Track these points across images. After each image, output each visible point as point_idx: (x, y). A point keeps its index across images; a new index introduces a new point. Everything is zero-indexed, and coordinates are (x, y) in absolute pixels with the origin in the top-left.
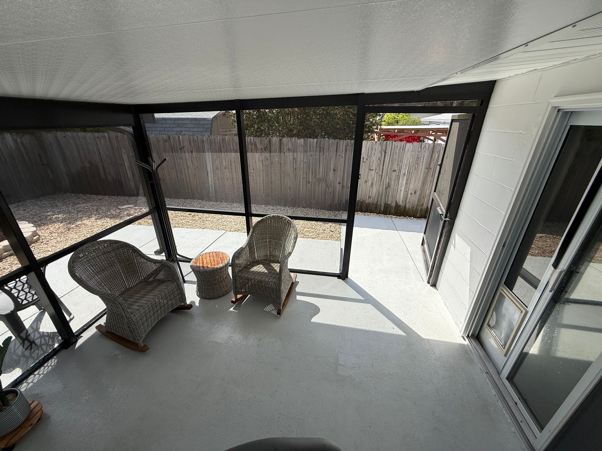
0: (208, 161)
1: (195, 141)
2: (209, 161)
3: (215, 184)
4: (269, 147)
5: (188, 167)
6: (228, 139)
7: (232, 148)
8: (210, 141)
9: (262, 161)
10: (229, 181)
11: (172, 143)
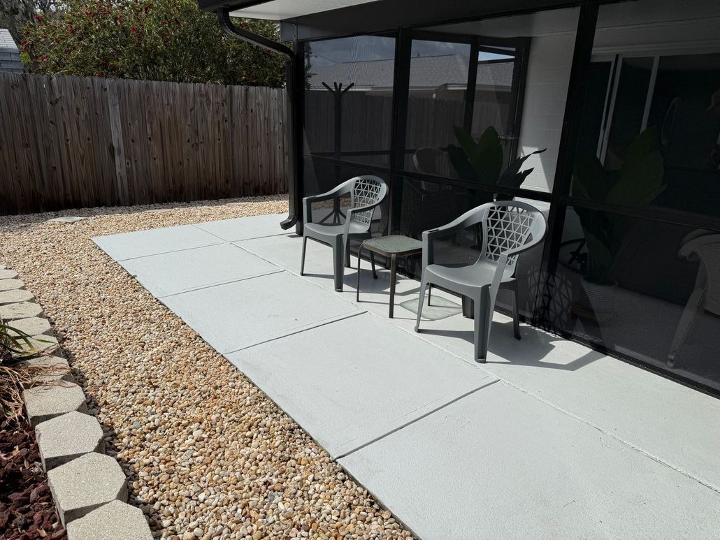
0: (113, 128)
1: (88, 88)
2: (116, 125)
3: (129, 171)
4: (228, 100)
5: (68, 140)
6: (156, 86)
7: (166, 102)
8: (118, 88)
9: (219, 123)
10: (157, 161)
11: (31, 90)
